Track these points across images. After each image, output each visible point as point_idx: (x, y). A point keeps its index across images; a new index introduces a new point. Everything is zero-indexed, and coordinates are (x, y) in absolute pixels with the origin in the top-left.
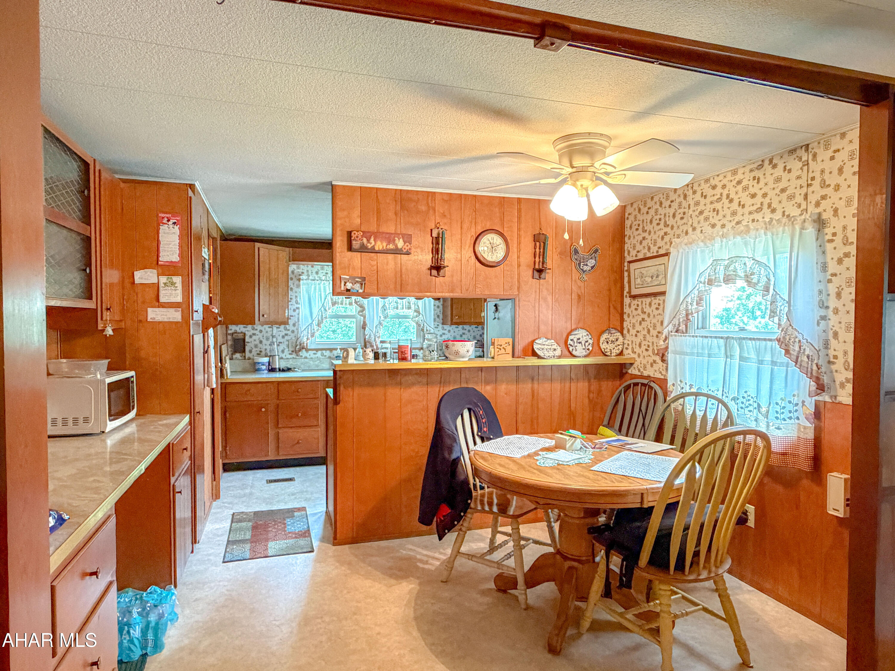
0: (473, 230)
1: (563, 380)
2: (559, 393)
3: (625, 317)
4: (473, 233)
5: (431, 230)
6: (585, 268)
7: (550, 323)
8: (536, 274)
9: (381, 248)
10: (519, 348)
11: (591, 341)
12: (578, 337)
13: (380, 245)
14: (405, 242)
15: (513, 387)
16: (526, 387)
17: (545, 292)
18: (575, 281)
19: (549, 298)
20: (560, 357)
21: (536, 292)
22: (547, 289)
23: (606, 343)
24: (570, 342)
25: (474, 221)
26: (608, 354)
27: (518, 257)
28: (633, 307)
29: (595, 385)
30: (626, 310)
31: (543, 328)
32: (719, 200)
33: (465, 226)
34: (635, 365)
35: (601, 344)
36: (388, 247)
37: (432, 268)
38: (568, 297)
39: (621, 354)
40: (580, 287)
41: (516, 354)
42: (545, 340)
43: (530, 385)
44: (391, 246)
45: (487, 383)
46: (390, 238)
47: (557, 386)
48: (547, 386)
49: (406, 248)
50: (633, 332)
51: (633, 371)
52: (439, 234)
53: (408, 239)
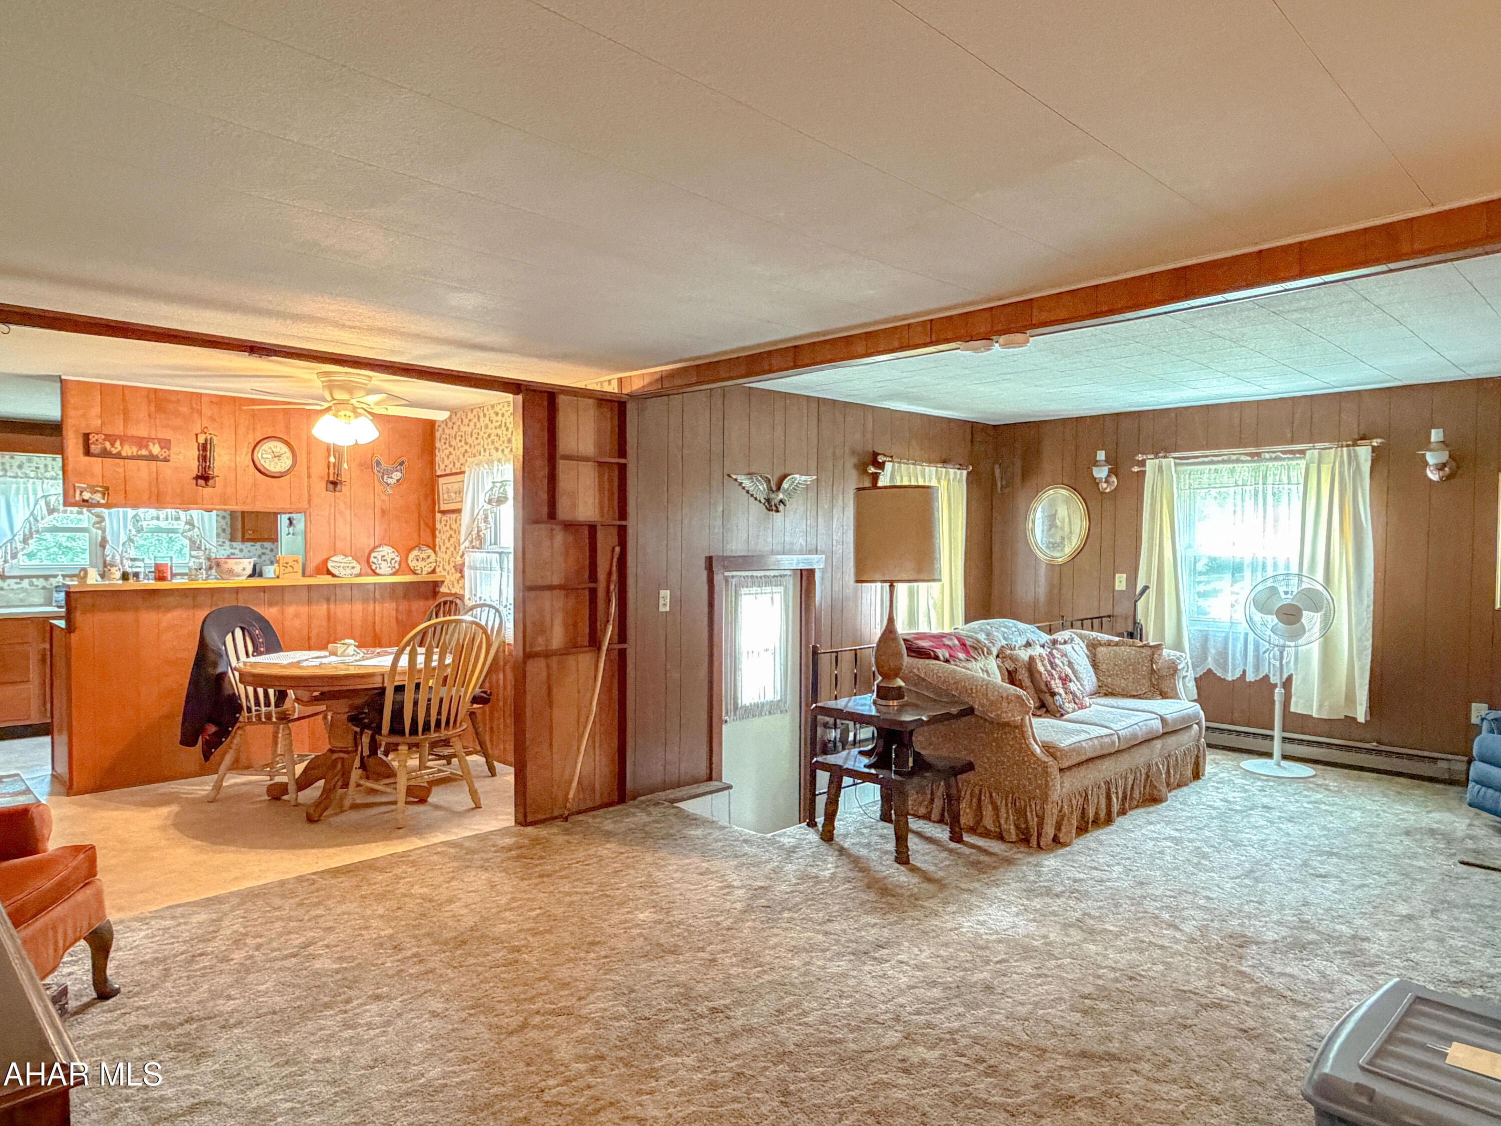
0: (251, 436)
1: (365, 600)
2: (361, 614)
3: (437, 533)
4: (252, 439)
5: (197, 435)
6: (390, 481)
7: (349, 538)
8: (331, 487)
9: (130, 454)
10: (311, 566)
11: (398, 559)
12: (382, 553)
13: (127, 450)
14: (162, 448)
15: (304, 609)
16: (321, 609)
17: (342, 506)
18: (379, 495)
19: (347, 512)
20: (359, 575)
21: (330, 505)
22: (345, 503)
23: (415, 561)
24: (372, 559)
25: (251, 427)
26: (419, 572)
27: (308, 468)
28: (443, 523)
29: (404, 606)
30: (438, 526)
31: (339, 544)
32: (500, 426)
33: (241, 431)
34: (445, 583)
35: (409, 562)
36: (139, 453)
37: (197, 478)
38: (370, 511)
39: (433, 571)
40: (383, 501)
41: (307, 573)
42: (342, 557)
43: (325, 606)
44: (144, 452)
45: (271, 604)
46: (141, 442)
47: (358, 607)
48: (347, 607)
49: (164, 454)
50: (443, 549)
51: (443, 589)
52: (206, 440)
53: (166, 444)
